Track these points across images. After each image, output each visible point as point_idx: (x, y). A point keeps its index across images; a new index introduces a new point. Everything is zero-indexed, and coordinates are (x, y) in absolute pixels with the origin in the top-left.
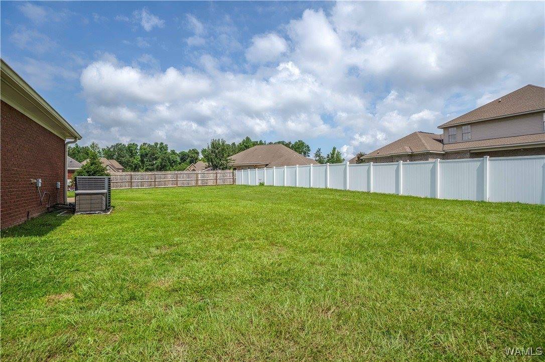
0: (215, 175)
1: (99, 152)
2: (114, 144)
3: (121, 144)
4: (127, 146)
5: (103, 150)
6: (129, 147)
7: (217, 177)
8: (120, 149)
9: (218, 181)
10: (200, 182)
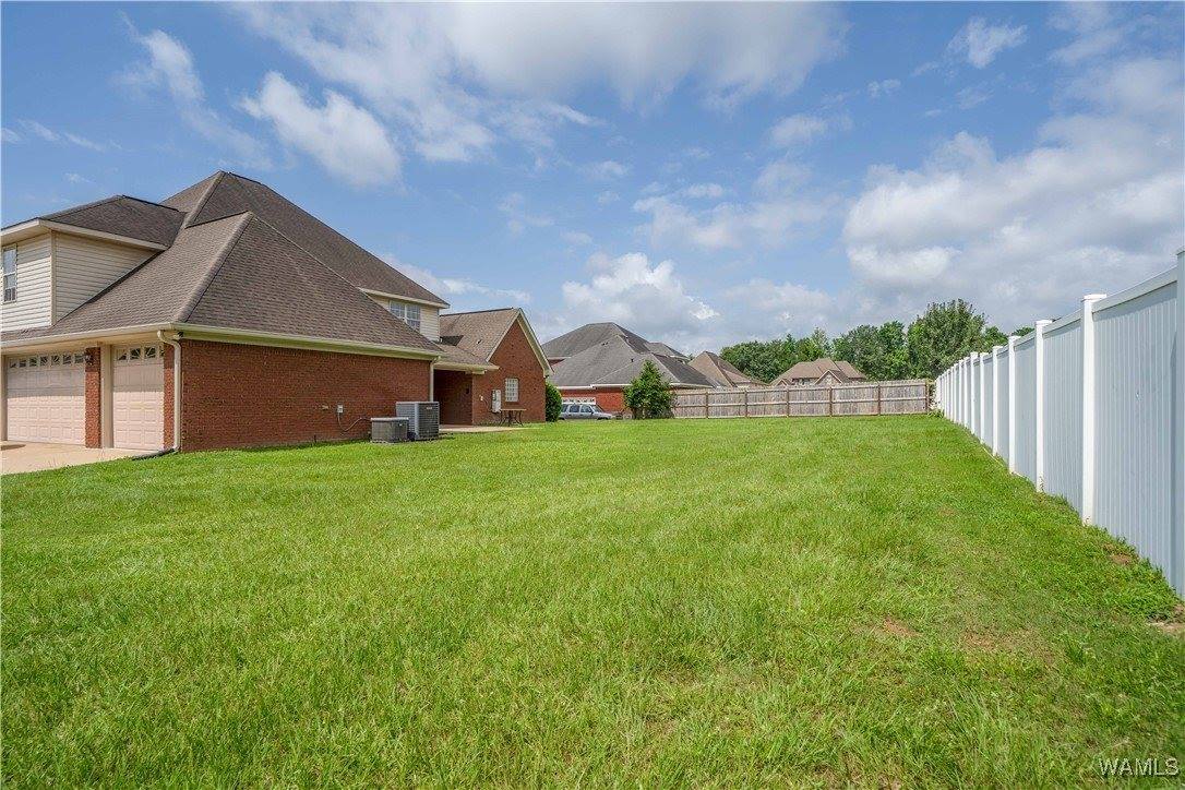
0: (876, 392)
1: (827, 348)
2: (854, 327)
3: (866, 327)
4: (879, 329)
5: (835, 342)
6: (883, 332)
7: (879, 395)
8: (866, 338)
9: (883, 405)
10: (837, 409)
